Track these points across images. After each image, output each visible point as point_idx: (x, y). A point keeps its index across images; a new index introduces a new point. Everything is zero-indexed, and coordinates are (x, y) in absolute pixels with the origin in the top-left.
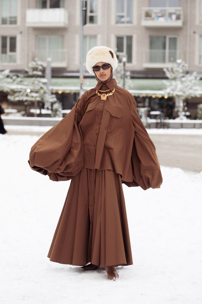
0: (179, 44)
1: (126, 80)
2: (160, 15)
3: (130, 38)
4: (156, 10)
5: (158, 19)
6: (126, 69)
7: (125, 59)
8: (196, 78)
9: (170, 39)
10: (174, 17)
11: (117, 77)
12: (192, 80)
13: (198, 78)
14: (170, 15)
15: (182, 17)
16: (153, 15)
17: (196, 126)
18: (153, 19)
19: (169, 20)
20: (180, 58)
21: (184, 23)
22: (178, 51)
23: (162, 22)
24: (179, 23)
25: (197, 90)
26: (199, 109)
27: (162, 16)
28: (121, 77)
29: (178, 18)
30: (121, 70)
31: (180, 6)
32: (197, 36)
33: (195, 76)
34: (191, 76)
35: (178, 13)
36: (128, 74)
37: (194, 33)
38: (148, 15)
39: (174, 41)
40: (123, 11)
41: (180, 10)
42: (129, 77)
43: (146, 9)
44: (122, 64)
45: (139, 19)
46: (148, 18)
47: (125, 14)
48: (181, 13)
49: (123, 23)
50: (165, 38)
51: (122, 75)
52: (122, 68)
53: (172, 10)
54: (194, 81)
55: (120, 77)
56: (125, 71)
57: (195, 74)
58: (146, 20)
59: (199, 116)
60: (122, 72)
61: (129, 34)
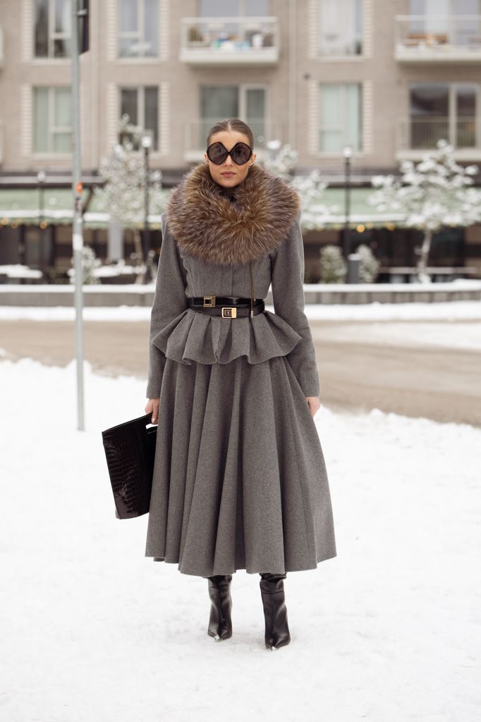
0: (271, 104)
1: (151, 192)
2: (223, 35)
3: (152, 91)
4: (212, 23)
5: (219, 46)
6: (152, 164)
7: (147, 142)
8: (317, 184)
9: (249, 92)
10: (258, 40)
11: (129, 185)
12: (308, 189)
13: (323, 186)
14: (250, 36)
15: (276, 40)
16: (207, 38)
17: (324, 298)
18: (208, 46)
19: (246, 48)
20: (273, 139)
21: (283, 55)
22: (269, 122)
23: (228, 53)
24: (270, 55)
25: (320, 214)
26: (323, 258)
27: (230, 39)
28: (139, 186)
29: (267, 42)
30: (138, 168)
31: (271, 14)
32: (313, 86)
33: (316, 180)
34: (304, 179)
35: (266, 30)
36: (157, 176)
37: (307, 77)
38: (195, 36)
39: (257, 97)
40: (134, 27)
41: (271, 25)
42: (158, 186)
43: (190, 21)
44: (140, 154)
45: (175, 46)
46: (196, 43)
47: (140, 34)
48: (275, 30)
49: (135, 55)
50: (236, 91)
51: (140, 180)
52: (142, 163)
53: (252, 23)
54: (312, 193)
55: (135, 184)
56: (149, 170)
57: (315, 175)
58: (190, 47)
59: (325, 274)
60: (142, 173)
61: (150, 82)
